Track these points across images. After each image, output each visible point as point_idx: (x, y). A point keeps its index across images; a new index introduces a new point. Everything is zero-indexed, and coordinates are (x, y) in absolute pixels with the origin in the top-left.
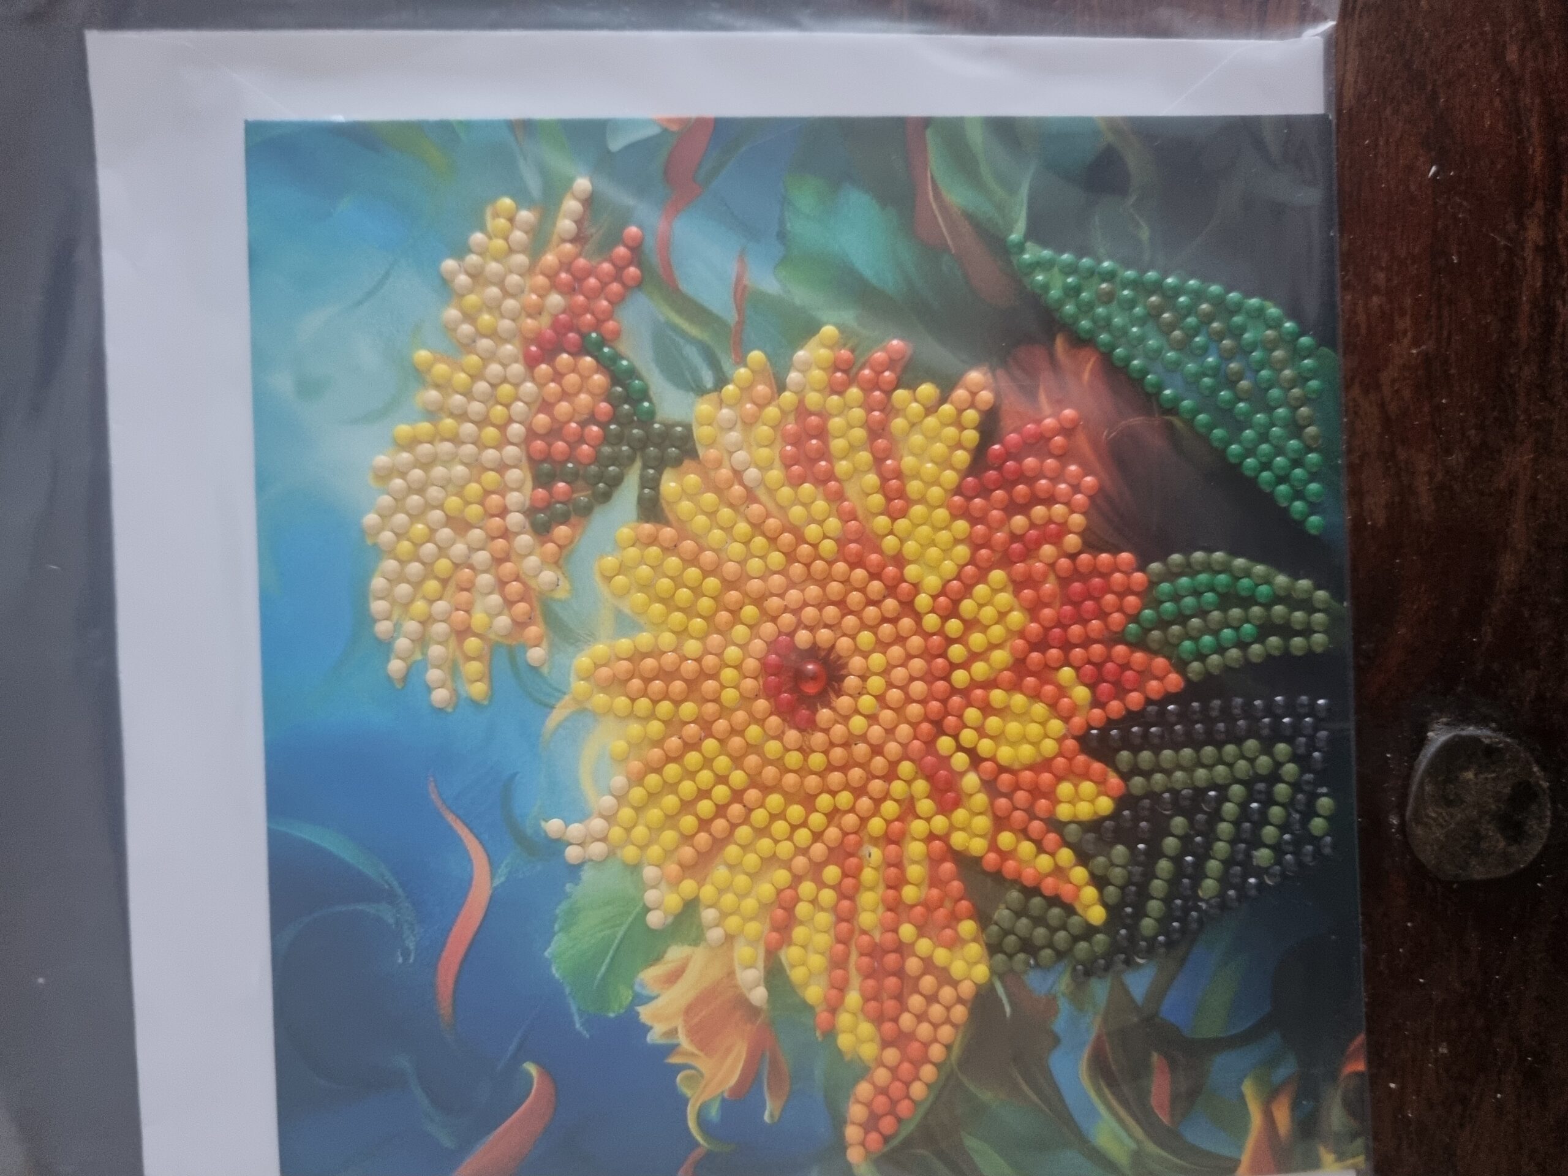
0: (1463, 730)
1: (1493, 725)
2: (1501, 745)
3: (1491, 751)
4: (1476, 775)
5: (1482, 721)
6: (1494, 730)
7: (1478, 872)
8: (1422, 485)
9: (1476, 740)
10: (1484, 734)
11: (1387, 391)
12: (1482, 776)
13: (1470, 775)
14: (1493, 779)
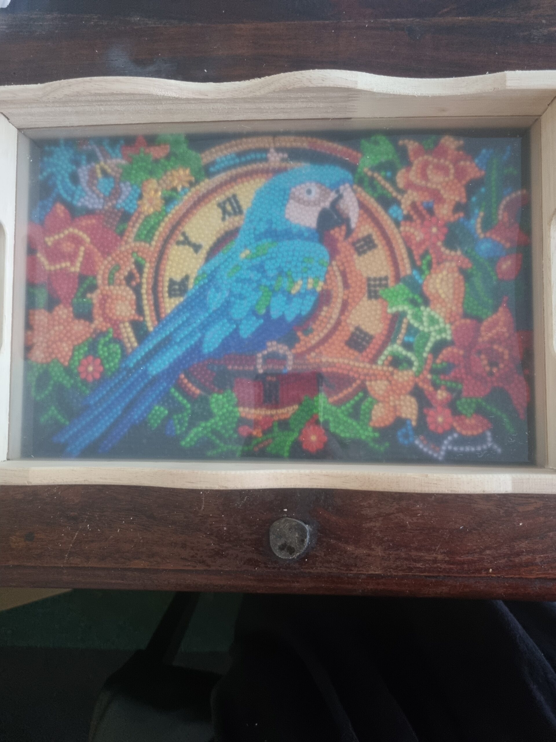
0: (309, 535)
1: (309, 543)
2: (304, 544)
3: (303, 541)
4: (297, 537)
5: (311, 540)
6: (308, 543)
7: (272, 537)
8: (372, 524)
9: (306, 537)
10: (307, 540)
11: (397, 515)
12: (296, 538)
13: (297, 535)
14: (296, 542)
